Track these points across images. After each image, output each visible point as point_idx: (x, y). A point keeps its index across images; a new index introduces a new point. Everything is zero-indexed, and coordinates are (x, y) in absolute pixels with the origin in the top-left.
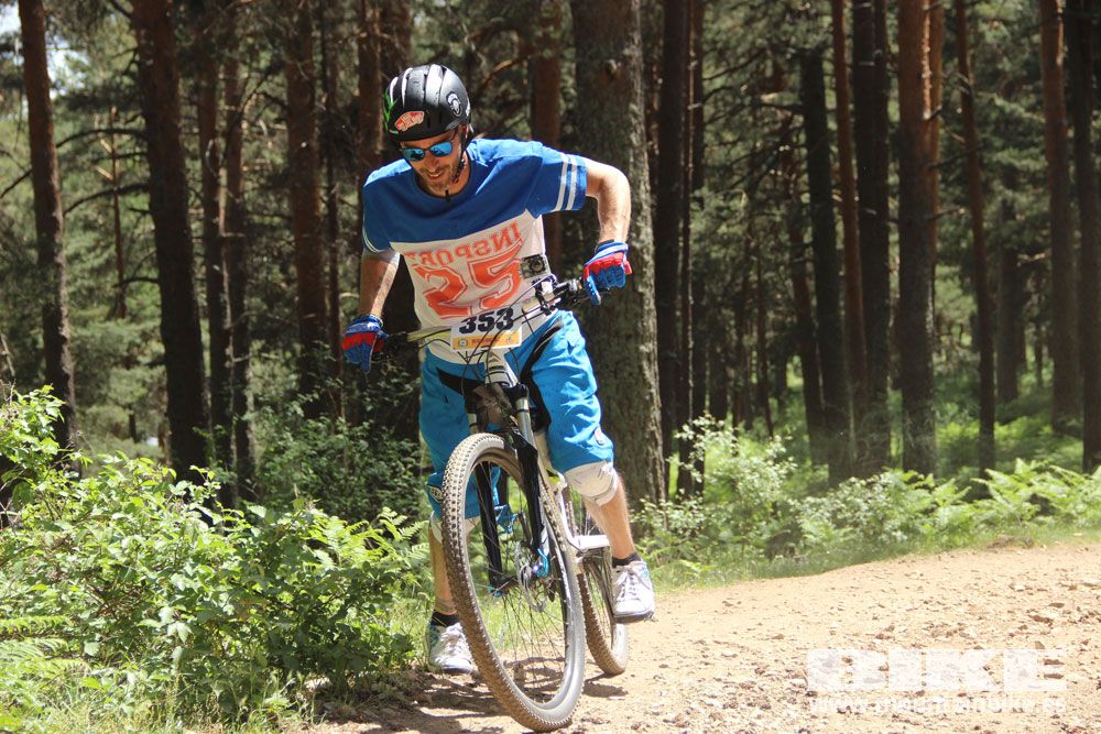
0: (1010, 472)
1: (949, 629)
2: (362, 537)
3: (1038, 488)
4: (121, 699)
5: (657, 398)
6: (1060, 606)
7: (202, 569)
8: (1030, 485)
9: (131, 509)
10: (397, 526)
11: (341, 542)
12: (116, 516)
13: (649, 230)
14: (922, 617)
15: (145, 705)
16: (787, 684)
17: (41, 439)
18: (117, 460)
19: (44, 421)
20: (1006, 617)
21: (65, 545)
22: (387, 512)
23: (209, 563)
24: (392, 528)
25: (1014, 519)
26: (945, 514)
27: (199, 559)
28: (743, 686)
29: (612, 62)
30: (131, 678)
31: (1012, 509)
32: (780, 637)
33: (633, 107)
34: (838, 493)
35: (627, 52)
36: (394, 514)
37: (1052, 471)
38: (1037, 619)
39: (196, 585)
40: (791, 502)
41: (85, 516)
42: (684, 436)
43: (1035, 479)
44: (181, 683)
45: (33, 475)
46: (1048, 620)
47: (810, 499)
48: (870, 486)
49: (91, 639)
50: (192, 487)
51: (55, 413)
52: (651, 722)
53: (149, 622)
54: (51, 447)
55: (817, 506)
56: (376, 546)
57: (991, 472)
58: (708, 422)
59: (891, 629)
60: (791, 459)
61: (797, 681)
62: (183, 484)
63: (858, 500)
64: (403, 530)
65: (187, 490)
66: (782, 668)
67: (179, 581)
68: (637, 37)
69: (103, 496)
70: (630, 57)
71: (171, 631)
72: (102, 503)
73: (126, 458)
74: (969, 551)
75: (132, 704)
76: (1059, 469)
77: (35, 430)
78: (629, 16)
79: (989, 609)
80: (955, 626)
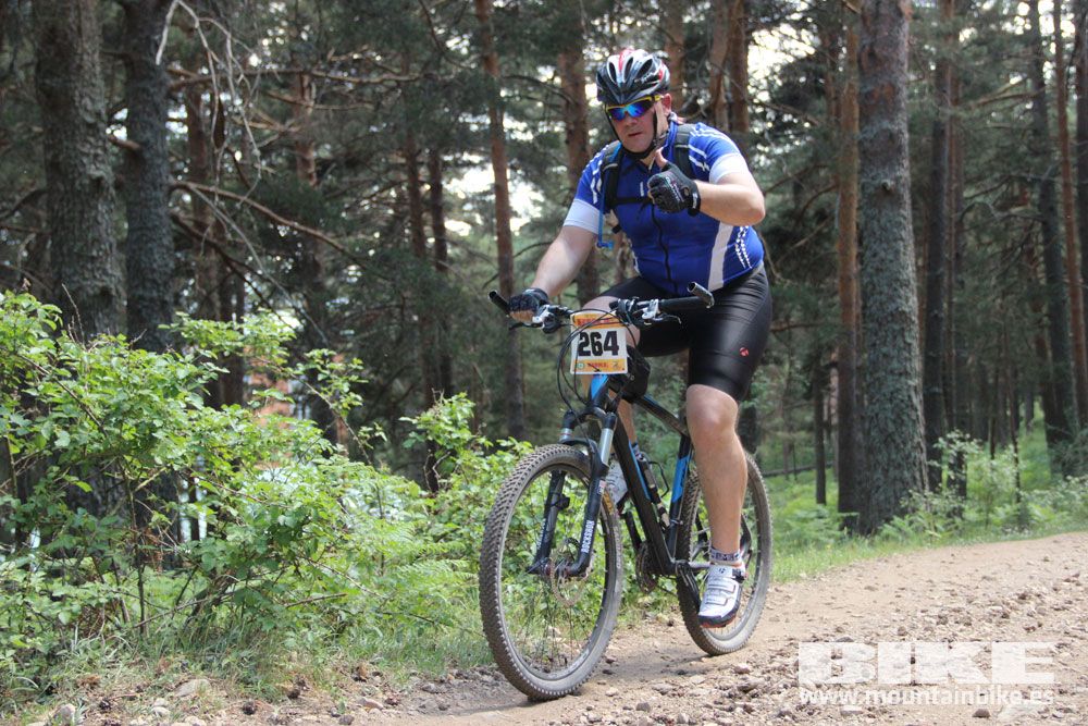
5: (922, 418)
13: (915, 299)
15: (520, 607)
16: (988, 609)
17: (460, 429)
18: (510, 443)
19: (460, 417)
21: (475, 501)
28: (954, 610)
29: (888, 180)
30: (510, 588)
33: (902, 212)
34: (1058, 487)
35: (899, 173)
40: (1022, 493)
41: (489, 482)
42: (940, 445)
45: (454, 453)
47: (1037, 491)
48: (1082, 482)
51: (466, 411)
54: (466, 435)
55: (1042, 496)
58: (957, 436)
59: (1077, 576)
61: (994, 608)
63: (1073, 492)
66: (988, 599)
68: (906, 163)
69: (501, 468)
70: (901, 177)
72: (499, 473)
77: (455, 423)
78: (900, 148)
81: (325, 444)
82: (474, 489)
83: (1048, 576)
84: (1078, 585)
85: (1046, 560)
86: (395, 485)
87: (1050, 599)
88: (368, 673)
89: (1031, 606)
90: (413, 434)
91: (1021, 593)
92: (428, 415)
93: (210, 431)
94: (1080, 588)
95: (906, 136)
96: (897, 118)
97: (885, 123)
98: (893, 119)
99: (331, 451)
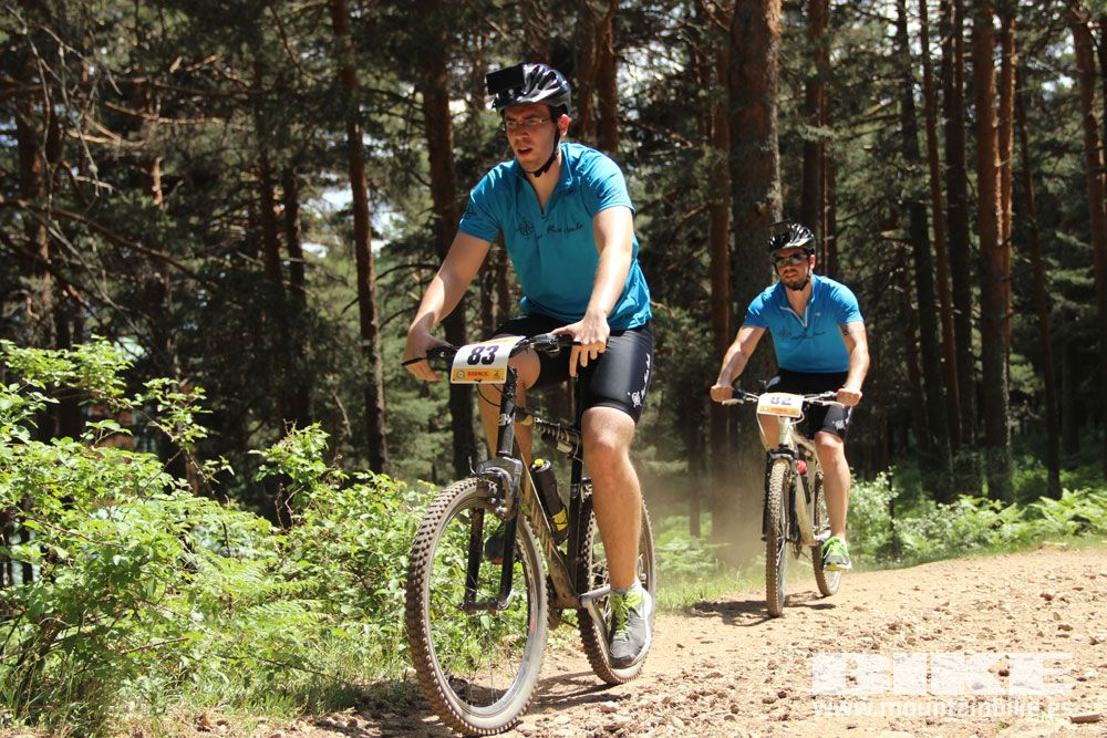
0: (1058, 499)
1: (991, 605)
3: (1079, 510)
6: (1080, 589)
8: (1073, 508)
9: (375, 510)
12: (364, 516)
14: (973, 596)
15: (378, 648)
17: (313, 461)
18: (367, 476)
19: (313, 449)
21: (332, 538)
25: (1061, 533)
26: (1007, 530)
28: (825, 642)
30: (367, 628)
31: (1060, 526)
34: (930, 515)
35: (770, 196)
37: (1090, 497)
40: (895, 522)
41: (345, 516)
43: (1077, 504)
45: (308, 487)
47: (909, 520)
48: (953, 509)
49: (346, 602)
50: (419, 496)
51: (322, 442)
53: (383, 591)
54: (320, 467)
57: (1044, 499)
59: (947, 604)
61: (866, 639)
63: (945, 520)
65: (415, 497)
66: (859, 630)
68: (777, 185)
69: (357, 502)
70: (772, 200)
71: (396, 597)
72: (355, 507)
74: (1019, 553)
75: (367, 648)
77: (308, 455)
78: (772, 170)
79: (1026, 592)
80: (996, 602)
81: (167, 478)
82: (329, 524)
83: (919, 605)
84: (947, 614)
85: (917, 589)
86: (243, 521)
87: (920, 629)
88: (212, 722)
89: (901, 636)
90: (263, 468)
91: (891, 623)
92: (279, 447)
93: (38, 466)
94: (950, 617)
95: (778, 157)
96: (768, 139)
97: (756, 144)
98: (763, 139)
99: (173, 486)
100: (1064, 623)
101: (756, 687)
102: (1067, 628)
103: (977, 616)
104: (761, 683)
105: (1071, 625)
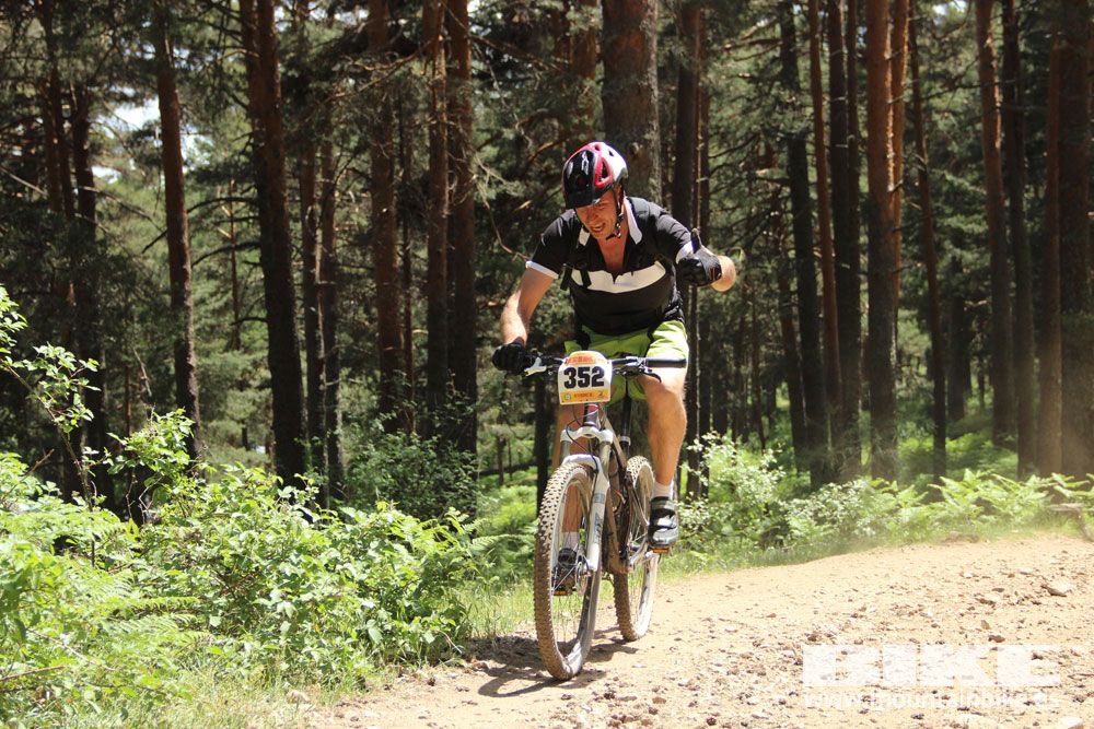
0: (960, 479)
1: (911, 610)
2: (432, 531)
3: (982, 493)
4: (239, 664)
6: (1001, 590)
7: (303, 558)
8: (976, 490)
9: (247, 509)
10: (461, 523)
11: (415, 535)
12: (235, 515)
14: (889, 600)
15: (259, 668)
16: (779, 655)
17: (175, 452)
18: (236, 469)
19: (178, 437)
20: (957, 599)
21: (194, 538)
22: (452, 511)
23: (310, 553)
24: (456, 525)
25: (964, 518)
26: (906, 514)
27: (301, 550)
28: (743, 656)
29: (635, 144)
30: (248, 647)
31: (961, 509)
32: (773, 616)
33: (652, 181)
34: (819, 496)
35: (647, 136)
36: (458, 512)
37: (993, 478)
38: (983, 601)
39: (300, 571)
40: (781, 503)
41: (210, 515)
42: (695, 448)
43: (980, 486)
44: (287, 650)
45: (169, 480)
46: (991, 603)
47: (796, 501)
48: (845, 490)
49: (215, 613)
50: (296, 491)
51: (186, 430)
52: (669, 686)
53: (262, 601)
54: (184, 459)
55: (803, 507)
56: (444, 539)
57: (942, 478)
58: (714, 437)
59: (864, 609)
60: (781, 468)
61: (786, 652)
62: (289, 489)
63: (836, 502)
64: (465, 526)
65: (292, 493)
66: (775, 641)
67: (287, 568)
68: (655, 124)
69: (225, 498)
70: (650, 141)
71: (279, 609)
72: (224, 504)
73: (243, 468)
74: (927, 545)
75: (249, 668)
76: (999, 477)
77: (171, 444)
78: (650, 108)
79: (943, 593)
80: (916, 607)
81: (32, 483)
82: (195, 524)
90: (121, 458)
91: (810, 632)
92: (140, 436)
95: (656, 92)
96: (647, 72)
97: (633, 77)
98: (642, 73)
99: (40, 492)
100: (996, 634)
101: (680, 711)
102: (999, 640)
103: (897, 623)
104: (685, 707)
105: (1002, 636)
